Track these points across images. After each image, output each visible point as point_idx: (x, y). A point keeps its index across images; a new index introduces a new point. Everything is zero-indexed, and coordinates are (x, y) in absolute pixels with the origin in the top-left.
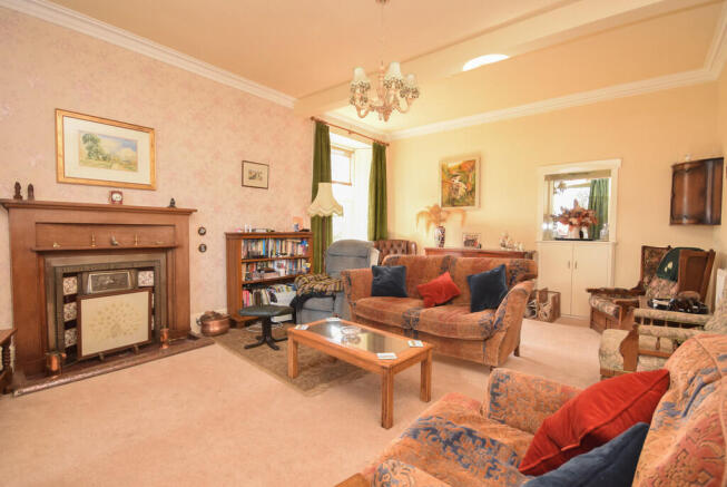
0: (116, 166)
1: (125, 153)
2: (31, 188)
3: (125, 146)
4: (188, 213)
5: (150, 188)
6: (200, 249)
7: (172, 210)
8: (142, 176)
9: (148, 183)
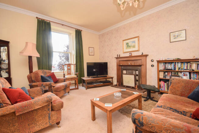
0: (131, 48)
1: (133, 44)
2: (119, 55)
3: (133, 43)
4: (146, 56)
5: (137, 51)
6: (152, 66)
7: (142, 56)
8: (136, 49)
9: (137, 50)
